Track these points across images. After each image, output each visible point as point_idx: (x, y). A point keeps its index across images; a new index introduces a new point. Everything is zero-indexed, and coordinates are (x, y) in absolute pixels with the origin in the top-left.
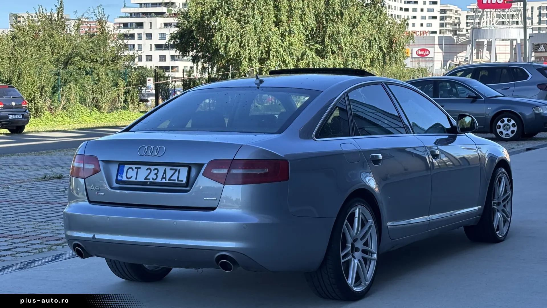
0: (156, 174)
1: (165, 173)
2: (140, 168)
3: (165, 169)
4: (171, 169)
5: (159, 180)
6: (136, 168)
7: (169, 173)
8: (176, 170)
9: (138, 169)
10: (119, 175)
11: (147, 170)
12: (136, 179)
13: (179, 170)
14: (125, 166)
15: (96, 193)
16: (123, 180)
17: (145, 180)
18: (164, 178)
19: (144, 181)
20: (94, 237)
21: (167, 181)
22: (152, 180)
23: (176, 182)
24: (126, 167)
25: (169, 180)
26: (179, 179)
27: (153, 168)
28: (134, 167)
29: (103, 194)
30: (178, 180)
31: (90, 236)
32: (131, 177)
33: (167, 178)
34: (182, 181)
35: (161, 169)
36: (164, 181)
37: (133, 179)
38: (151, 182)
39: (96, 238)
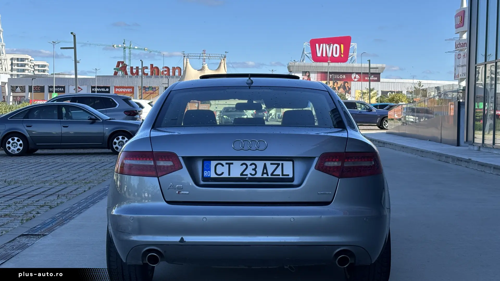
0: (254, 169)
1: (265, 167)
2: (232, 164)
3: (265, 164)
4: (271, 164)
5: (259, 175)
6: (227, 164)
7: (270, 168)
8: (278, 165)
9: (229, 164)
10: (205, 172)
11: (242, 165)
12: (229, 175)
13: (282, 164)
14: (212, 161)
15: (177, 192)
16: (211, 176)
17: (241, 175)
18: (265, 173)
19: (239, 176)
20: (182, 240)
21: (270, 176)
22: (249, 176)
23: (281, 176)
24: (213, 163)
25: (272, 174)
26: (284, 173)
27: (248, 163)
28: (224, 162)
29: (188, 192)
30: (283, 175)
31: (177, 239)
32: (223, 173)
33: (269, 173)
34: (288, 175)
35: (260, 164)
36: (265, 176)
37: (226, 175)
38: (250, 178)
39: (185, 242)
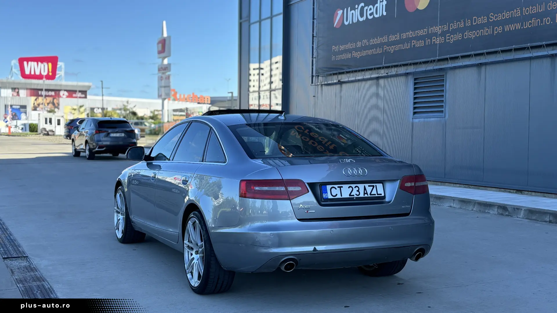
0: (358, 191)
1: (365, 189)
2: (342, 187)
3: (365, 186)
4: (369, 186)
5: (362, 195)
6: (338, 187)
7: (369, 189)
8: (373, 186)
9: (340, 187)
10: (324, 194)
11: (349, 187)
12: (341, 196)
13: (376, 186)
14: (327, 186)
15: (306, 211)
16: (329, 198)
17: (350, 196)
18: (366, 194)
19: (349, 197)
20: (315, 249)
21: (369, 196)
22: (355, 196)
23: (377, 195)
24: (329, 187)
25: (370, 194)
26: (378, 193)
27: (353, 186)
28: (336, 186)
29: (314, 211)
30: (378, 194)
31: (310, 248)
32: (337, 195)
33: (369, 193)
34: (381, 194)
35: (361, 186)
36: (366, 195)
37: (339, 196)
38: (356, 198)
39: (317, 250)
